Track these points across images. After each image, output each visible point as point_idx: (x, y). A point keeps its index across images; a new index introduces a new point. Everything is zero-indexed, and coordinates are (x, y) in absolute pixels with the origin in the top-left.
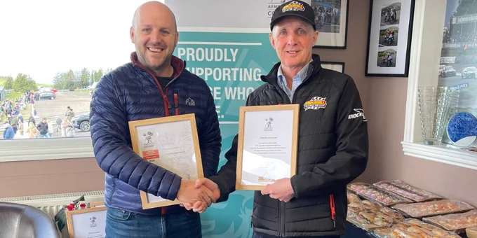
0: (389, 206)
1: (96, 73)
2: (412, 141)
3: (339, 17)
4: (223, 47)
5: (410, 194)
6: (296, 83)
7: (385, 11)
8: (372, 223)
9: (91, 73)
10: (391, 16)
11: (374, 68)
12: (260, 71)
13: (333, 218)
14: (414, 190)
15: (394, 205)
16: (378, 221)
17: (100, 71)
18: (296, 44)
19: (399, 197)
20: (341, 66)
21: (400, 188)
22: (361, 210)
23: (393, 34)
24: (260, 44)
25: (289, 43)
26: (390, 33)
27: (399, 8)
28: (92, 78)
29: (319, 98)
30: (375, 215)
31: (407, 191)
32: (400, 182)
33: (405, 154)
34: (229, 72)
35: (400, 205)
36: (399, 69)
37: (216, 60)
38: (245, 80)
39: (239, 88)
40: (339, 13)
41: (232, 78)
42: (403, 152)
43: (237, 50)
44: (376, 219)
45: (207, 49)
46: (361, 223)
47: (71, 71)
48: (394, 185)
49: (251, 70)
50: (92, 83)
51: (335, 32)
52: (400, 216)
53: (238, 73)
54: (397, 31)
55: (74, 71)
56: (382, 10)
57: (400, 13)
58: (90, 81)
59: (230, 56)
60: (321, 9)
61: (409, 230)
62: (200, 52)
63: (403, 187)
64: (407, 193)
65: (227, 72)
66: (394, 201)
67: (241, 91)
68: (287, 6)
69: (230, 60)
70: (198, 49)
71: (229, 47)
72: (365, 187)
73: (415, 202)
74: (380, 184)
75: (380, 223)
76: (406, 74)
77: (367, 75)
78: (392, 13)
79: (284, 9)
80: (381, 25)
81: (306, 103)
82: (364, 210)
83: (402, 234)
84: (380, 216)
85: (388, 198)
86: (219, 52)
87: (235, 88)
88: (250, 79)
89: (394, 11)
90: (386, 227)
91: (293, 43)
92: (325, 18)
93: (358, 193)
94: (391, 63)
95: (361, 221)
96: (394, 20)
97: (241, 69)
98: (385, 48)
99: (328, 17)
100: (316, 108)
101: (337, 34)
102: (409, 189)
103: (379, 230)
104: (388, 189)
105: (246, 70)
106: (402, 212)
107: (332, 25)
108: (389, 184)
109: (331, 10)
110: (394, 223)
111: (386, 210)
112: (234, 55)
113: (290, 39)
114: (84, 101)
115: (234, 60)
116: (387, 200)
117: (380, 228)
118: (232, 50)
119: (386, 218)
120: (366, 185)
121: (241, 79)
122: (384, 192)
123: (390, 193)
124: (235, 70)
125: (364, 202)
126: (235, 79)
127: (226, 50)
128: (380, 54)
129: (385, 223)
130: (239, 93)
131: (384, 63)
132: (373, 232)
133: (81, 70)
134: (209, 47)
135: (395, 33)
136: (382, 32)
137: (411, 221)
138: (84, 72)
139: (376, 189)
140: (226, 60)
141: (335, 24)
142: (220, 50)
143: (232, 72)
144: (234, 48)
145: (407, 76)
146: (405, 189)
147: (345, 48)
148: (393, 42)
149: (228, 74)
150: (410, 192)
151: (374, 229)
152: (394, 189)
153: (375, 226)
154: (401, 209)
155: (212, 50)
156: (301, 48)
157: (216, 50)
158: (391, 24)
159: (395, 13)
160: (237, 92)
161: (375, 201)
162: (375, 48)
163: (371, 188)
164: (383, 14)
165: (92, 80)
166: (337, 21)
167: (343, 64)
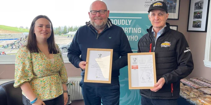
0: (197, 89)
1: (70, 28)
2: (208, 60)
3: (176, 6)
4: (125, 19)
5: (207, 84)
6: (158, 36)
7: (196, 4)
8: (189, 96)
9: (68, 28)
10: (199, 6)
11: (191, 28)
12: (140, 29)
13: (172, 92)
14: (209, 82)
15: (200, 88)
16: (192, 95)
17: (72, 27)
18: (158, 20)
19: (202, 85)
20: (176, 27)
21: (202, 81)
22: (184, 89)
23: (200, 13)
24: (141, 18)
25: (156, 19)
26: (198, 13)
27: (203, 3)
28: (68, 30)
29: (167, 42)
30: (190, 92)
31: (206, 82)
32: (203, 78)
33: (205, 66)
34: (127, 29)
35: (202, 88)
36: (203, 28)
37: (122, 24)
38: (134, 32)
39: (131, 36)
40: (176, 5)
41: (129, 32)
42: (204, 65)
43: (131, 20)
44: (191, 94)
45: (118, 20)
46: (184, 95)
47: (60, 27)
48: (199, 80)
49: (137, 28)
50: (68, 32)
51: (174, 13)
52: (202, 93)
53: (131, 30)
54: (202, 13)
55: (61, 27)
56: (195, 4)
57: (203, 5)
58: (67, 31)
59: (128, 23)
60: (168, 3)
61: (206, 99)
62: (116, 21)
63: (204, 80)
64: (206, 83)
65: (126, 29)
66: (200, 87)
67: (132, 37)
68: (155, 4)
69: (128, 24)
70: (115, 20)
71: (127, 19)
72: (186, 80)
73: (209, 87)
74: (193, 79)
75: (192, 96)
76: (206, 31)
77: (188, 31)
78: (200, 5)
79: (154, 5)
80: (195, 10)
81: (162, 44)
82: (185, 90)
83: (203, 101)
84: (193, 93)
85: (197, 85)
86: (123, 21)
87: (130, 36)
88: (136, 32)
89: (201, 4)
90: (195, 98)
91: (157, 19)
92: (169, 7)
93: (183, 82)
94: (199, 26)
95: (184, 94)
96: (201, 8)
97: (132, 28)
98: (196, 20)
99: (171, 6)
100: (166, 47)
101: (175, 13)
102: (207, 81)
103: (192, 99)
104: (197, 81)
105: (134, 29)
106: (203, 92)
107: (173, 10)
108: (197, 79)
109: (172, 3)
110: (199, 96)
111: (196, 90)
112: (130, 22)
113: (156, 17)
114: (65, 39)
115: (130, 24)
116: (196, 86)
117: (192, 98)
118: (129, 20)
119: (196, 94)
120: (187, 79)
121: (132, 32)
122: (194, 82)
123: (198, 83)
124: (130, 28)
125: (186, 86)
126: (130, 32)
127: (126, 20)
128: (194, 22)
129: (195, 96)
130: (131, 38)
131: (196, 26)
132: (189, 99)
133: (64, 27)
134: (120, 19)
135: (201, 13)
136: (195, 13)
137: (207, 96)
138: (65, 28)
139: (191, 81)
140: (126, 24)
141: (174, 9)
142: (124, 20)
143: (129, 29)
144: (130, 19)
145: (206, 32)
146: (205, 82)
147: (178, 19)
148: (200, 17)
149: (127, 30)
150: (207, 83)
151: (190, 98)
152: (200, 81)
153: (190, 97)
154: (202, 90)
155: (121, 20)
156: (161, 21)
157: (122, 20)
158: (199, 9)
159: (201, 5)
160: (130, 38)
161: (191, 86)
162: (192, 20)
163: (189, 80)
164: (195, 5)
165: (68, 31)
166: (175, 8)
167: (177, 26)
